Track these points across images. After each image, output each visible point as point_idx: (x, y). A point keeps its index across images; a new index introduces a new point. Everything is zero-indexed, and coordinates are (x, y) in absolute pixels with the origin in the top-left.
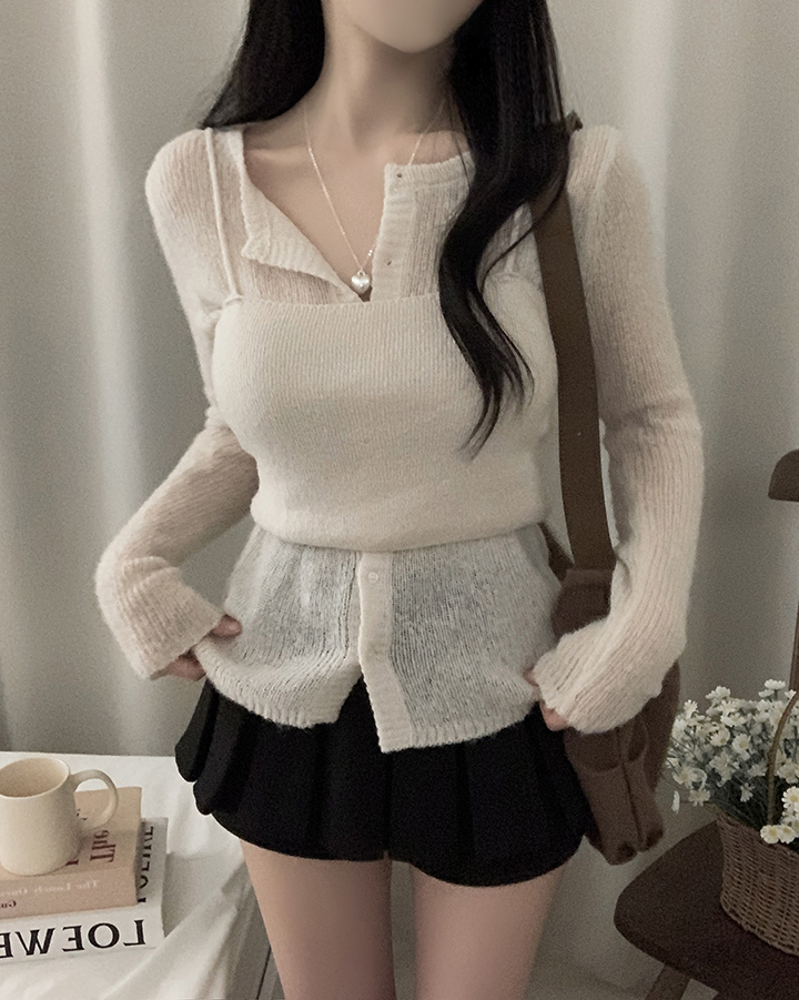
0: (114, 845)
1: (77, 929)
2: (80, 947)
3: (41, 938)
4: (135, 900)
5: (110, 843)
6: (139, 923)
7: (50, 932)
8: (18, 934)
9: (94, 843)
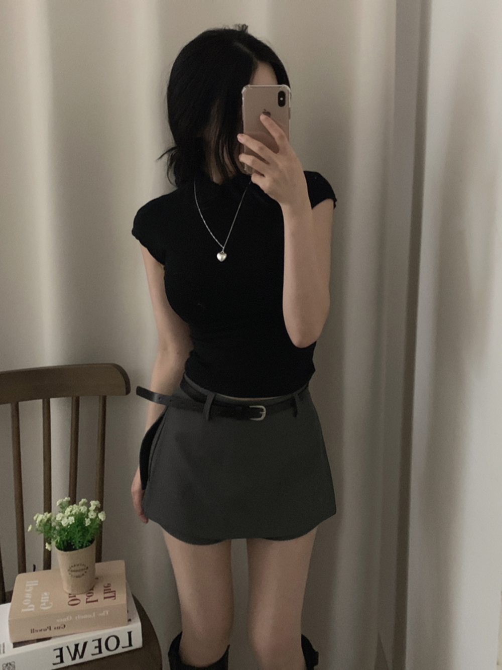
0: (115, 591)
1: (100, 640)
2: (100, 652)
3: (80, 649)
4: (127, 621)
5: (112, 590)
6: (130, 633)
7: (85, 644)
8: (68, 647)
9: (105, 590)
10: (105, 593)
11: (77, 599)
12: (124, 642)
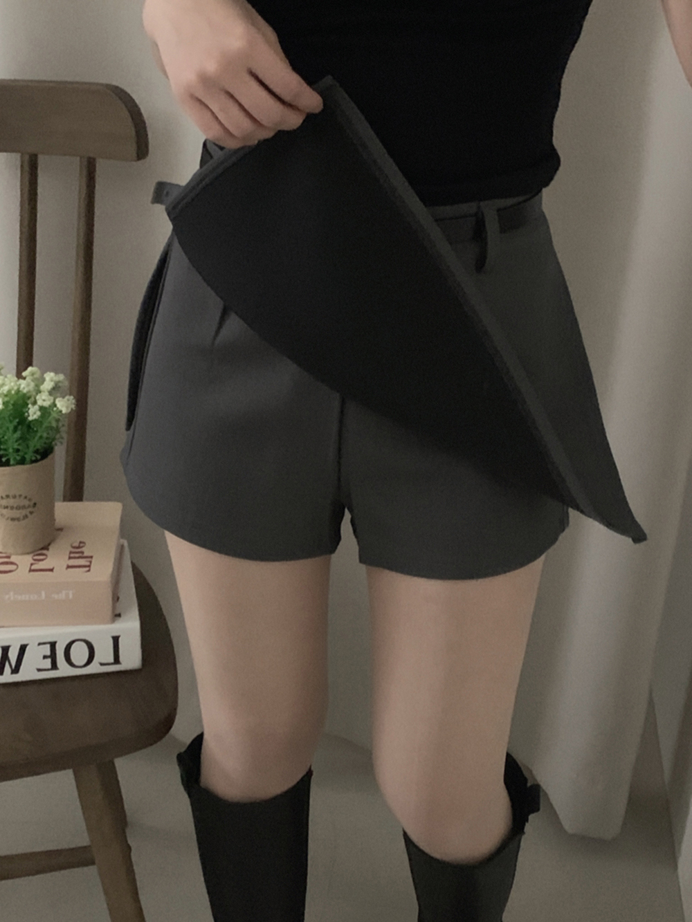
0: (92, 557)
1: (53, 645)
2: (54, 666)
3: (13, 655)
4: (111, 615)
5: (86, 554)
6: (116, 640)
7: (23, 649)
9: (71, 553)
10: (70, 558)
11: (12, 563)
12: (104, 653)
